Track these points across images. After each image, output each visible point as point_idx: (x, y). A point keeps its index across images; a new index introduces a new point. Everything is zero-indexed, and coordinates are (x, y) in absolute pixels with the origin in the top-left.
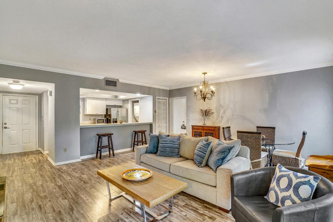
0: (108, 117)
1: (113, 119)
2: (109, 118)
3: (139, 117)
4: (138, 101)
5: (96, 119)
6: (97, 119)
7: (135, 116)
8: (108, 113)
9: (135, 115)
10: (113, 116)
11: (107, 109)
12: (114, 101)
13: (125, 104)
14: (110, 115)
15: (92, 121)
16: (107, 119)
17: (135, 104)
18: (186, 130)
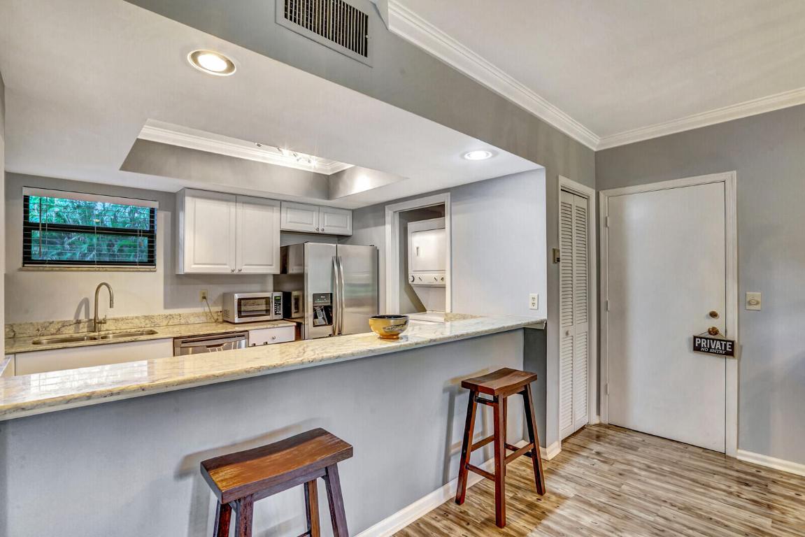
0: (287, 287)
1: (316, 296)
2: (295, 293)
3: (444, 287)
4: (442, 206)
5: (232, 294)
6: (237, 296)
7: (417, 282)
8: (293, 269)
9: (417, 276)
10: (316, 283)
11: (285, 252)
12: (315, 215)
13: (367, 226)
14: (300, 278)
15: (215, 304)
16: (287, 296)
17: (412, 226)
18: (732, 363)
